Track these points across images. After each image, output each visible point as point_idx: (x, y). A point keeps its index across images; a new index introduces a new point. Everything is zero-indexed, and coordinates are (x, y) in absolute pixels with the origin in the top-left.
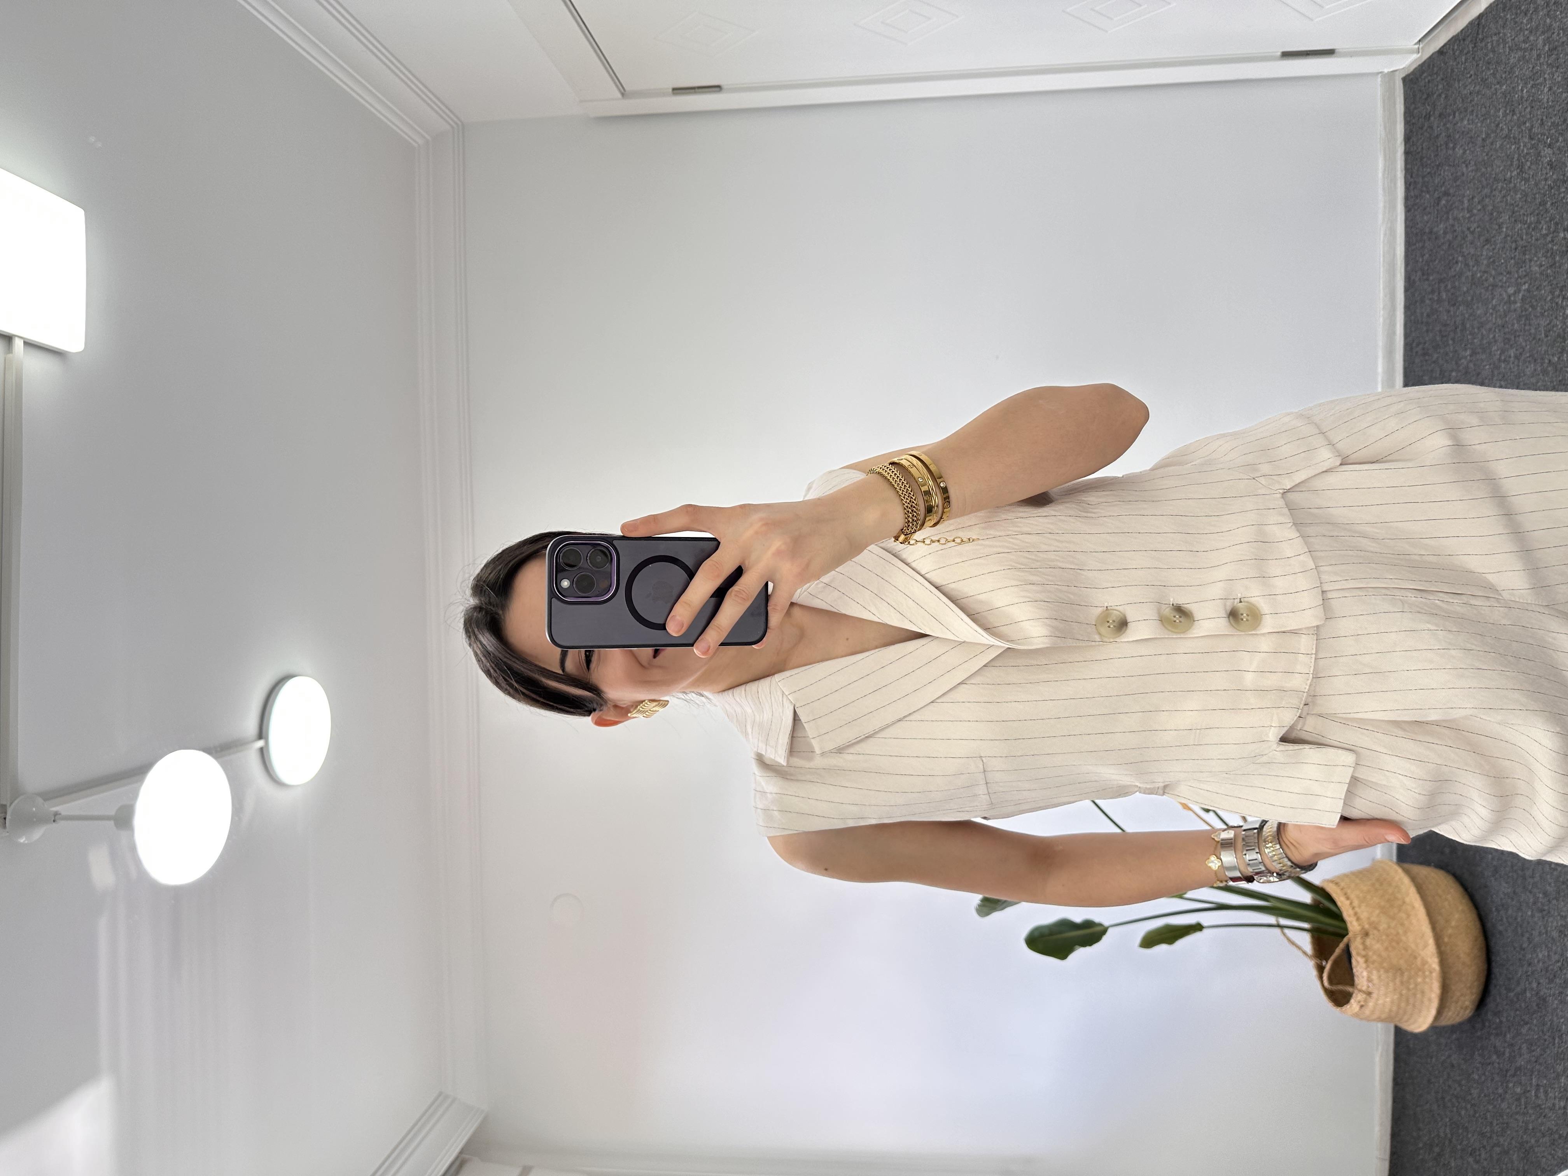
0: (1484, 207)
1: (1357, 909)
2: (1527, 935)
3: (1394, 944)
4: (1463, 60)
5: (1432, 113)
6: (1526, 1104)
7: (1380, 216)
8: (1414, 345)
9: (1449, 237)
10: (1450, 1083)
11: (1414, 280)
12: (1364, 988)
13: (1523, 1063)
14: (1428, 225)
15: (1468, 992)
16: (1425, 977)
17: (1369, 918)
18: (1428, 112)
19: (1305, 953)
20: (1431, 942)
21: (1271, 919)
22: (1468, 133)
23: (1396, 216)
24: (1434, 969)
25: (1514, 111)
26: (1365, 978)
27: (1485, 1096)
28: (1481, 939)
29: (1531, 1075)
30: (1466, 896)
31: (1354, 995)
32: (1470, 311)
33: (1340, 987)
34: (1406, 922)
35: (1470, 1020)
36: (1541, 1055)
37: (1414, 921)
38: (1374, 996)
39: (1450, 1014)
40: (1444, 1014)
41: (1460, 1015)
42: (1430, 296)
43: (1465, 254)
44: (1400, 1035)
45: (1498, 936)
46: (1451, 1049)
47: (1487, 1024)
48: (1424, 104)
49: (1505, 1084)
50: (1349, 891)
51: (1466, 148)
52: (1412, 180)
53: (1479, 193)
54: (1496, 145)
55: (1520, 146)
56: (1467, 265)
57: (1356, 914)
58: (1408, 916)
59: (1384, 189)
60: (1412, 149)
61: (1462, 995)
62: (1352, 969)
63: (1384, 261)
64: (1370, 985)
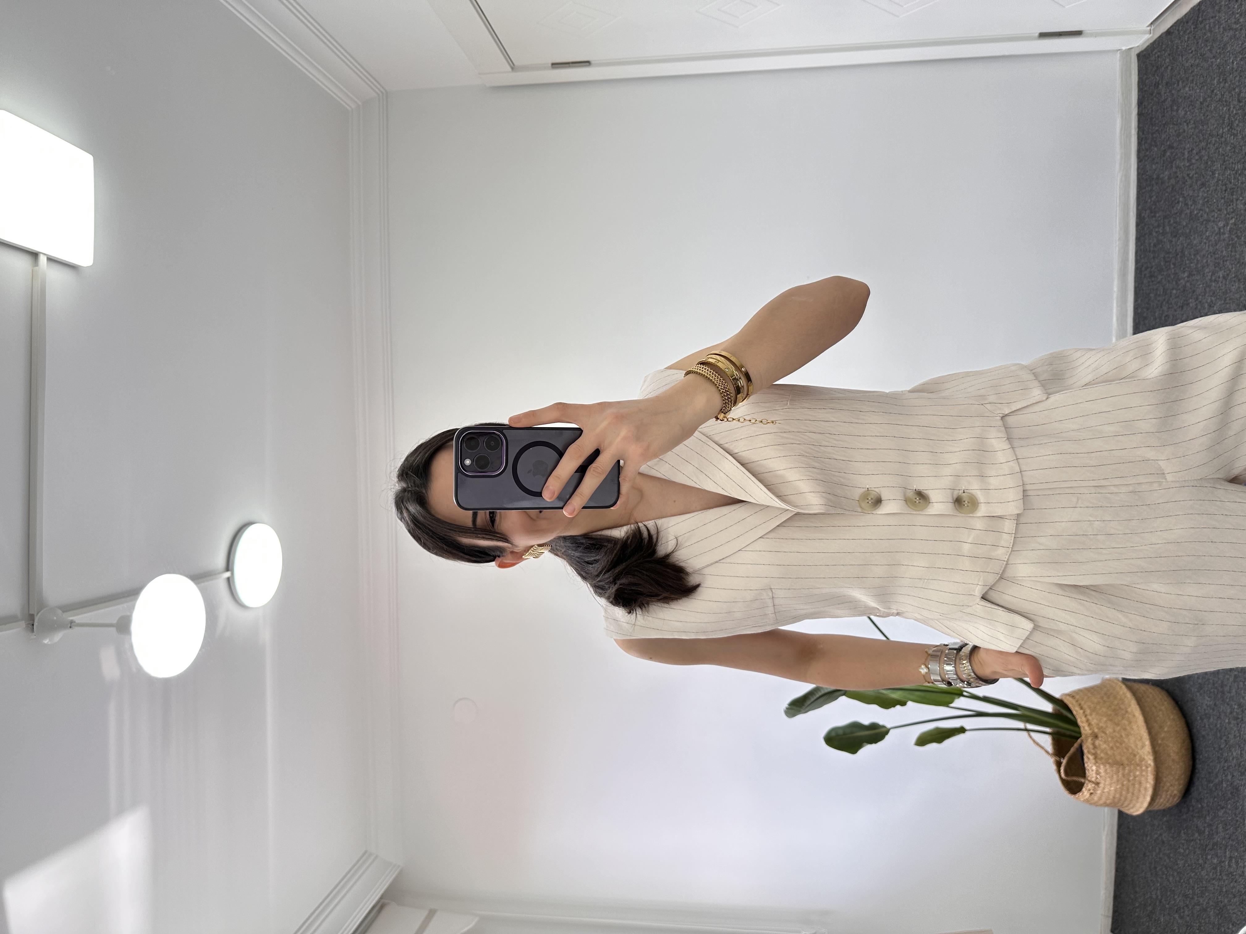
0: (1201, 158)
1: (1089, 717)
2: (1224, 738)
3: (1118, 745)
4: (1186, 39)
5: (1160, 82)
6: (1220, 871)
7: (1117, 166)
8: (1143, 269)
9: (1173, 181)
10: (1161, 856)
11: (1144, 216)
12: (1093, 779)
13: (1219, 839)
14: (1156, 172)
15: (1177, 783)
16: (1142, 771)
17: (1098, 724)
18: (1157, 81)
19: (1047, 752)
20: (1148, 743)
21: (1021, 725)
22: (1189, 98)
23: (1130, 166)
24: (1150, 765)
25: (1226, 80)
26: (1094, 772)
27: (1189, 866)
28: (1188, 741)
29: (1226, 849)
30: (1177, 708)
31: (1085, 785)
32: (1188, 241)
33: (1075, 778)
34: (1128, 728)
35: (1178, 805)
36: (1234, 833)
37: (1135, 727)
38: (1101, 785)
39: (1162, 800)
40: (1157, 801)
41: (1170, 801)
42: (1157, 230)
43: (1185, 196)
44: (1123, 817)
45: (1201, 739)
46: (1162, 828)
47: (1191, 809)
48: (1154, 75)
49: (1204, 857)
50: (1082, 703)
51: (1187, 110)
52: (1144, 136)
53: (1197, 146)
54: (1211, 107)
55: (1230, 108)
56: (1186, 204)
57: (1088, 720)
58: (1130, 723)
59: (1121, 143)
60: (1143, 112)
61: (1171, 785)
62: (1084, 764)
63: (1120, 200)
64: (1098, 777)
